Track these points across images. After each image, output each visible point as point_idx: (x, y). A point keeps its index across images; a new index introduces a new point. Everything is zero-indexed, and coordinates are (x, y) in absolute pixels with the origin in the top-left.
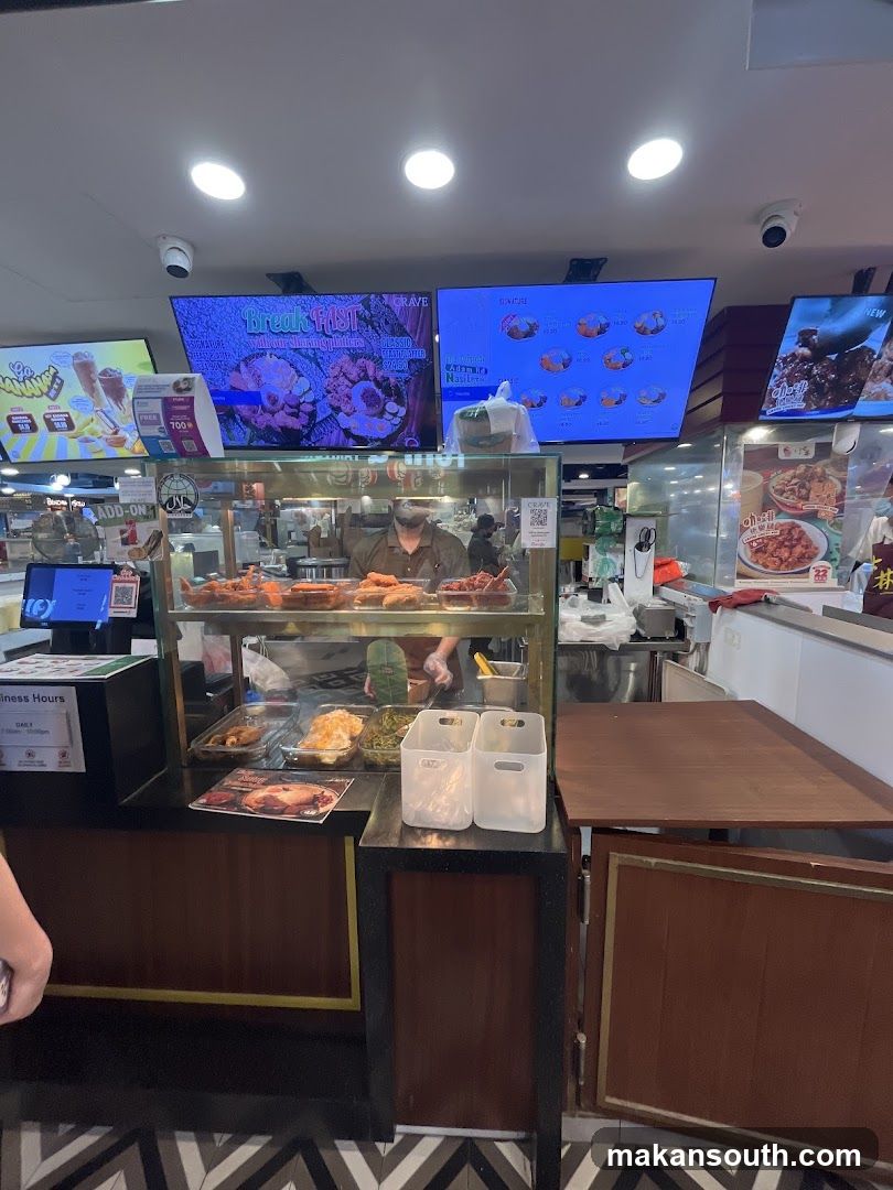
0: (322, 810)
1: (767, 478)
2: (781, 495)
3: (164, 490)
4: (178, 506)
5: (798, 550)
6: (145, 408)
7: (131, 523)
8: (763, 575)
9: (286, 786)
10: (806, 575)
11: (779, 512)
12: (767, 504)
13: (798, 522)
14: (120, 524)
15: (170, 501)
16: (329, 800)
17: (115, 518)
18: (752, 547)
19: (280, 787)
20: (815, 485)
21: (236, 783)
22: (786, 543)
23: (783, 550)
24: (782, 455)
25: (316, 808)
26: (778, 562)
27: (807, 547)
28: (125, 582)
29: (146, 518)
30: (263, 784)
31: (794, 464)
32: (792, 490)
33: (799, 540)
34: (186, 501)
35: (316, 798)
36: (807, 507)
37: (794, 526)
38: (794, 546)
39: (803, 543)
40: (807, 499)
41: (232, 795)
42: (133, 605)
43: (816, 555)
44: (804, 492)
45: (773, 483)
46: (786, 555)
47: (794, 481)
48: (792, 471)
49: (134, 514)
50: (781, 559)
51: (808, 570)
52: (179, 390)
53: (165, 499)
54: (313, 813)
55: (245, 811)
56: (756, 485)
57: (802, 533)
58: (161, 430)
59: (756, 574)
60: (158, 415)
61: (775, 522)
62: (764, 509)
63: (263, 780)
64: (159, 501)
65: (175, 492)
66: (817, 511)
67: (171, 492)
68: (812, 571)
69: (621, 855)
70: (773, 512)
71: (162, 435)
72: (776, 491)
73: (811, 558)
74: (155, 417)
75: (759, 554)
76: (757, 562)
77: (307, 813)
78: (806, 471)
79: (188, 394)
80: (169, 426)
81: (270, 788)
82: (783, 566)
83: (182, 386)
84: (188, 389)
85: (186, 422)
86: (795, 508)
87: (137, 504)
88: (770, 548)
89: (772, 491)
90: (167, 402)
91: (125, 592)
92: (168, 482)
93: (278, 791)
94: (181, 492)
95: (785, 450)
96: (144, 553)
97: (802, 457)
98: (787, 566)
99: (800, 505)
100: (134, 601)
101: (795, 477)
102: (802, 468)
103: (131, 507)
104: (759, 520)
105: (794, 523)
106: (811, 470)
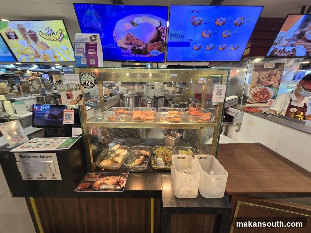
0: (122, 186)
1: (260, 74)
2: (263, 79)
3: (82, 79)
4: (88, 85)
5: (266, 96)
6: (79, 46)
7: (70, 91)
8: (255, 103)
9: (107, 178)
10: (267, 103)
11: (262, 84)
12: (259, 82)
13: (266, 87)
14: (67, 91)
15: (85, 83)
16: (123, 182)
17: (64, 89)
18: (253, 95)
19: (105, 178)
20: (273, 77)
21: (89, 179)
22: (263, 94)
23: (261, 95)
24: (265, 67)
25: (120, 186)
26: (260, 99)
27: (268, 95)
28: (69, 112)
29: (76, 89)
30: (99, 178)
31: (268, 69)
32: (267, 78)
33: (266, 93)
34: (91, 83)
35: (118, 182)
36: (270, 83)
37: (265, 89)
38: (264, 95)
39: (267, 94)
40: (270, 81)
41: (89, 184)
42: (72, 120)
43: (270, 97)
44: (270, 78)
45: (261, 76)
46: (262, 97)
47: (267, 75)
48: (267, 72)
49: (72, 88)
50: (260, 98)
51: (267, 102)
52: (92, 40)
53: (83, 82)
54: (119, 188)
55: (95, 190)
56: (257, 76)
57: (267, 91)
58: (83, 54)
59: (253, 102)
60: (83, 49)
61: (260, 87)
62: (258, 83)
63: (99, 176)
64: (81, 83)
65: (87, 80)
66: (272, 84)
67: (85, 80)
68: (268, 102)
69: (241, 202)
70: (260, 84)
71: (83, 56)
72: (262, 78)
73: (269, 98)
74: (82, 50)
75: (255, 97)
76: (254, 99)
77: (117, 188)
78: (271, 72)
79: (95, 42)
80: (87, 53)
81: (102, 179)
82: (261, 100)
83: (93, 38)
84: (95, 40)
85: (93, 52)
86: (266, 83)
87: (72, 84)
88: (258, 95)
89: (261, 78)
90: (87, 45)
91: (69, 115)
92: (84, 76)
93: (104, 180)
94: (89, 80)
95: (266, 65)
96: (76, 102)
97: (271, 67)
98: (262, 101)
99: (268, 83)
100: (72, 119)
101: (268, 74)
102: (270, 71)
103: (70, 85)
104: (256, 86)
105: (266, 88)
106: (273, 72)
